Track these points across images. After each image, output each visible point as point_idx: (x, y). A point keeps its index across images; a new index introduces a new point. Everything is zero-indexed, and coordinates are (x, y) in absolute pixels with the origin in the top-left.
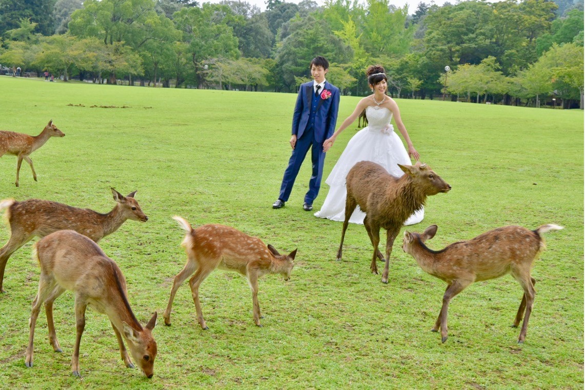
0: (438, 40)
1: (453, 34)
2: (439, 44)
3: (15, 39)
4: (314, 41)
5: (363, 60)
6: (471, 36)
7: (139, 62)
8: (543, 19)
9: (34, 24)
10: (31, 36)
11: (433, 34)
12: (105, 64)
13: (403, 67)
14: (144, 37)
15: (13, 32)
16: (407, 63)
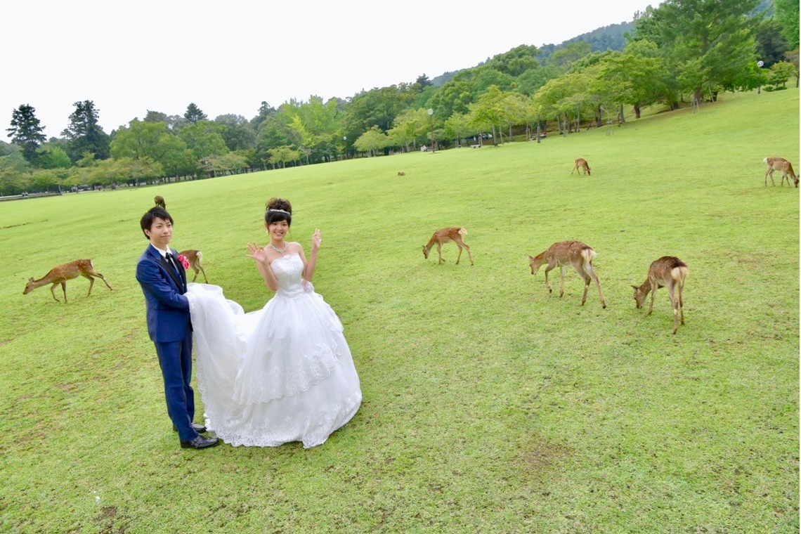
0: (353, 118)
1: (360, 113)
2: (353, 121)
3: (82, 167)
4: (273, 133)
5: (310, 139)
6: (372, 112)
7: (160, 168)
8: (413, 94)
9: (93, 154)
10: (92, 162)
11: (350, 115)
12: (137, 174)
13: (335, 140)
14: (163, 150)
15: (80, 162)
16: (336, 136)
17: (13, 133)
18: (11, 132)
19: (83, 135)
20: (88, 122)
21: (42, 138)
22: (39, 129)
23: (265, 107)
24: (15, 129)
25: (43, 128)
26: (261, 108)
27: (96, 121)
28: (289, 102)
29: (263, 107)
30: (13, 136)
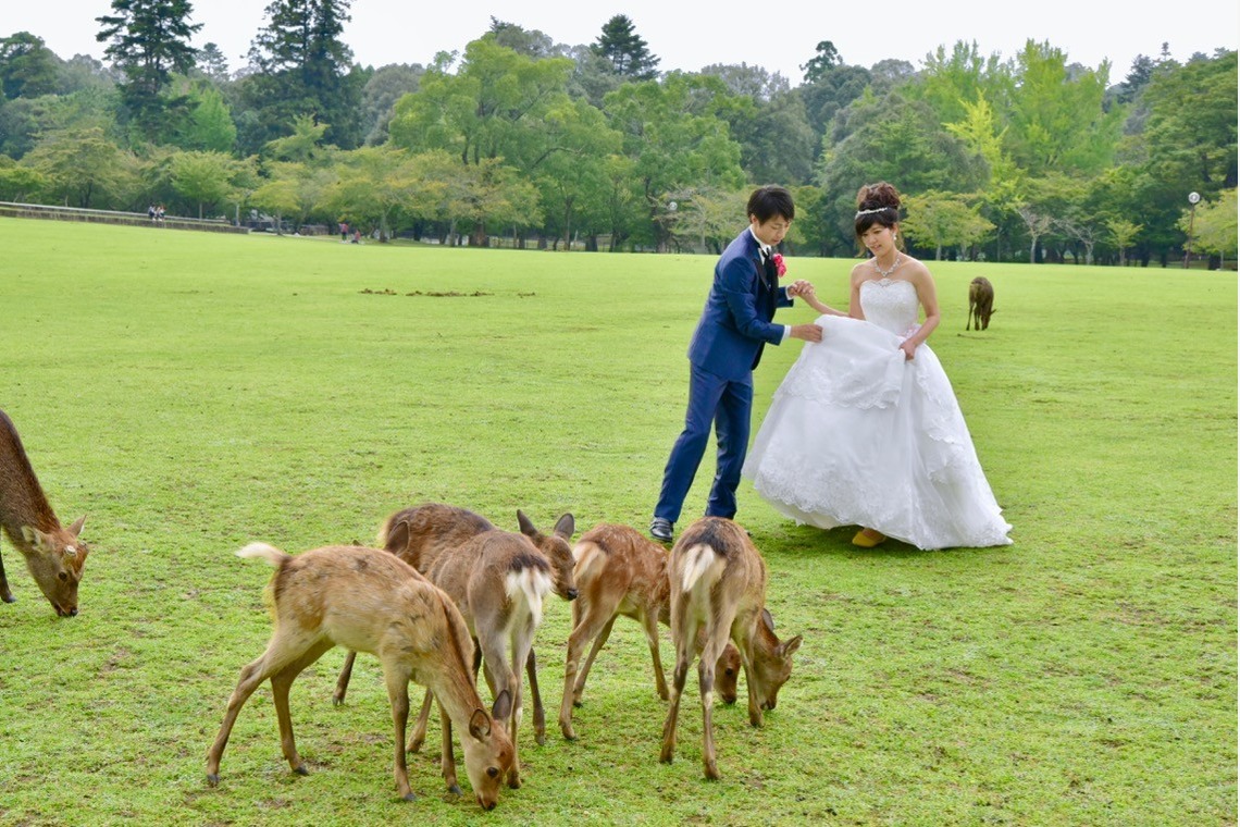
0: (1175, 137)
1: (1210, 123)
2: (1178, 145)
3: (283, 159)
4: (902, 145)
5: (1010, 184)
7: (534, 198)
9: (322, 127)
10: (315, 150)
11: (1164, 125)
12: (463, 206)
13: (1098, 198)
14: (544, 147)
15: (280, 144)
16: (1106, 187)
17: (116, 30)
18: (109, 27)
19: (295, 65)
20: (315, 31)
21: (184, 56)
22: (184, 30)
23: (824, 60)
24: (120, 22)
25: (196, 28)
26: (813, 62)
27: (339, 29)
28: (949, 54)
29: (818, 59)
30: (111, 41)
